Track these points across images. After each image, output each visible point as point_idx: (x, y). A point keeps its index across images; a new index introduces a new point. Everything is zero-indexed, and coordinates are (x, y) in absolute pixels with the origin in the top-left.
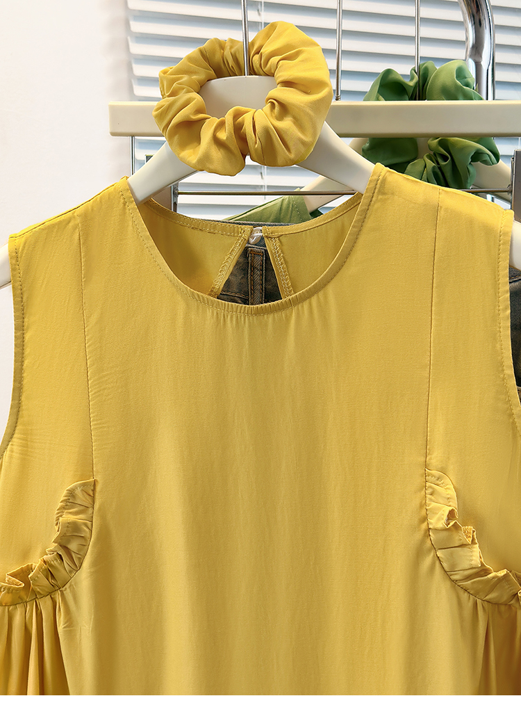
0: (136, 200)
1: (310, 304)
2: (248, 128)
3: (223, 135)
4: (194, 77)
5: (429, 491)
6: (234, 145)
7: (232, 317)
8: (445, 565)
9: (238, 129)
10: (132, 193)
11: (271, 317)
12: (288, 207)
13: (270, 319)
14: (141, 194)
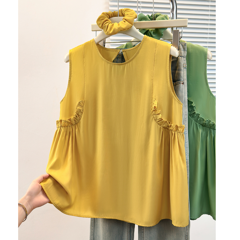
1: (130, 63)
5: (153, 103)
7: (113, 65)
8: (155, 118)
11: (122, 65)
12: (128, 44)
13: (121, 66)
14: (97, 41)
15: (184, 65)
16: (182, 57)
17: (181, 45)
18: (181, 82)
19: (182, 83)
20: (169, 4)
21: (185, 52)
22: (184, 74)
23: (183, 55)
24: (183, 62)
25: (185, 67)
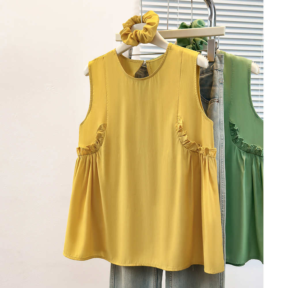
0: (117, 54)
2: (138, 34)
3: (132, 36)
4: (130, 24)
6: (135, 38)
9: (136, 35)
10: (116, 52)
13: (145, 81)
15: (220, 80)
16: (218, 71)
17: (217, 57)
18: (215, 100)
19: (217, 102)
20: (206, 9)
21: (221, 66)
22: (219, 90)
23: (219, 68)
24: (219, 76)
25: (221, 83)
